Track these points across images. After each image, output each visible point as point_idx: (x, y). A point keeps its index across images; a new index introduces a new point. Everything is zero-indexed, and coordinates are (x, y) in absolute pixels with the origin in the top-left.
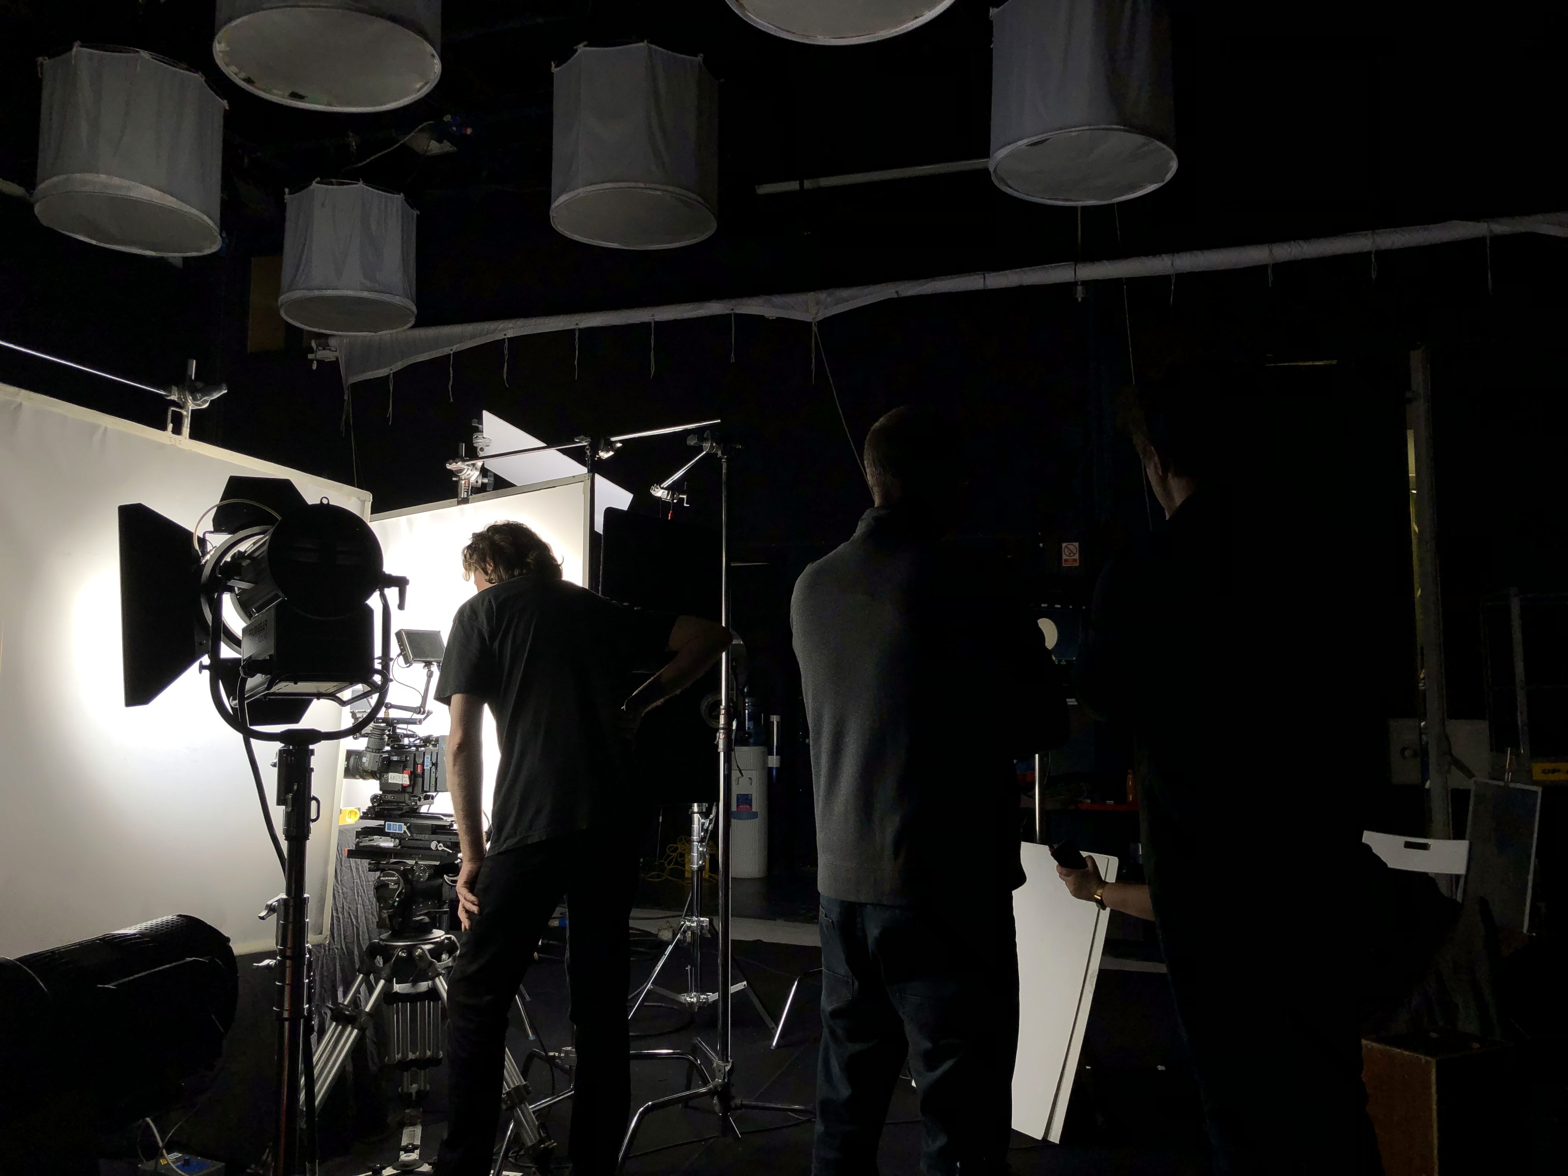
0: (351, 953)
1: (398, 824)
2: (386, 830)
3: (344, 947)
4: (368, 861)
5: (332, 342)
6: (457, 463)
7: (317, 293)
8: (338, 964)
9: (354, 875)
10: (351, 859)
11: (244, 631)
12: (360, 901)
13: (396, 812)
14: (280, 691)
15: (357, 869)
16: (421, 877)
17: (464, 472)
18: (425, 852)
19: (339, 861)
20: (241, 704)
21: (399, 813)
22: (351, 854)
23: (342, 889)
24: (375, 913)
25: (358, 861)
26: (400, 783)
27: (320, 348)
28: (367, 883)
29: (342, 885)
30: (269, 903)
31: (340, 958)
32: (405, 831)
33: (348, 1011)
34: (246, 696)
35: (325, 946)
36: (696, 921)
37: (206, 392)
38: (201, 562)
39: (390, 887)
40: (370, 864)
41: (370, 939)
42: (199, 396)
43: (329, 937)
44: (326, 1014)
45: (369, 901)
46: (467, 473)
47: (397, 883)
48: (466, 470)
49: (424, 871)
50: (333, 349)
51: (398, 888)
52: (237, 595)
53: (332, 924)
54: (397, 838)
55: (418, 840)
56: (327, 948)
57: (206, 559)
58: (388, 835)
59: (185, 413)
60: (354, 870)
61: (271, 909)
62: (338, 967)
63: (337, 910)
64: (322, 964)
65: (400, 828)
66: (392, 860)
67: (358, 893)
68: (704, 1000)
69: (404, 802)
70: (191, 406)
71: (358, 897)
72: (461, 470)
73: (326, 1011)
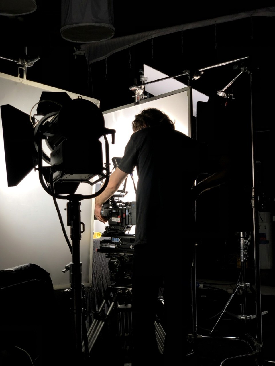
0: (100, 291)
1: (116, 238)
2: (112, 241)
3: (97, 288)
4: (105, 254)
5: (82, 47)
6: (133, 87)
7: (75, 25)
8: (95, 295)
9: (100, 259)
10: (99, 253)
11: (51, 154)
12: (103, 270)
13: (116, 234)
14: (66, 179)
15: (101, 257)
16: (126, 260)
17: (137, 91)
18: (128, 250)
19: (94, 254)
20: (51, 184)
21: (117, 234)
22: (99, 251)
23: (96, 265)
24: (109, 275)
25: (102, 253)
26: (117, 221)
27: (77, 50)
28: (106, 263)
29: (96, 263)
30: (67, 266)
31: (96, 293)
32: (119, 241)
33: (100, 314)
34: (53, 181)
35: (90, 287)
36: (244, 284)
37: (32, 59)
38: (33, 127)
39: (115, 264)
40: (106, 255)
41: (108, 285)
42: (29, 61)
43: (91, 284)
44: (92, 315)
45: (107, 270)
46: (138, 91)
47: (117, 262)
48: (137, 90)
49: (128, 258)
50: (83, 50)
51: (118, 264)
52: (48, 140)
53: (92, 279)
54: (117, 244)
55: (125, 245)
56: (91, 289)
57: (35, 126)
58: (113, 243)
59: (24, 69)
60: (100, 257)
61: (67, 268)
62: (96, 297)
63: (94, 274)
64: (89, 295)
65: (118, 240)
66: (115, 253)
67: (102, 267)
68: (249, 318)
69: (119, 229)
70: (27, 66)
71: (102, 268)
72: (135, 90)
73: (92, 314)
